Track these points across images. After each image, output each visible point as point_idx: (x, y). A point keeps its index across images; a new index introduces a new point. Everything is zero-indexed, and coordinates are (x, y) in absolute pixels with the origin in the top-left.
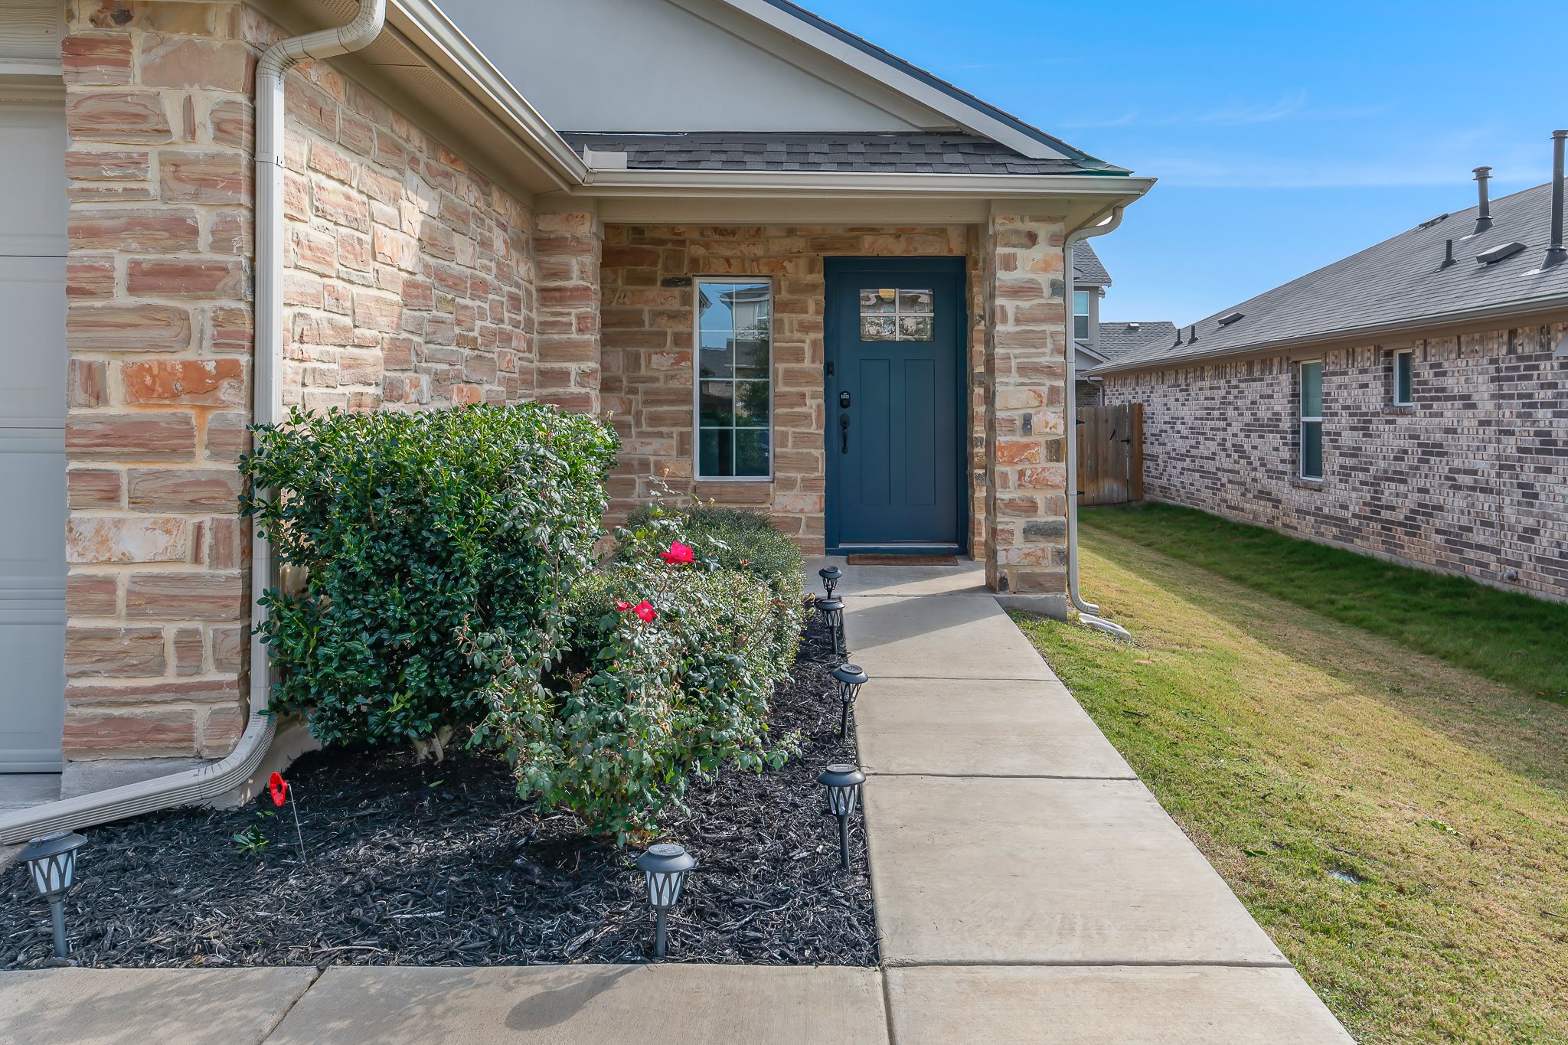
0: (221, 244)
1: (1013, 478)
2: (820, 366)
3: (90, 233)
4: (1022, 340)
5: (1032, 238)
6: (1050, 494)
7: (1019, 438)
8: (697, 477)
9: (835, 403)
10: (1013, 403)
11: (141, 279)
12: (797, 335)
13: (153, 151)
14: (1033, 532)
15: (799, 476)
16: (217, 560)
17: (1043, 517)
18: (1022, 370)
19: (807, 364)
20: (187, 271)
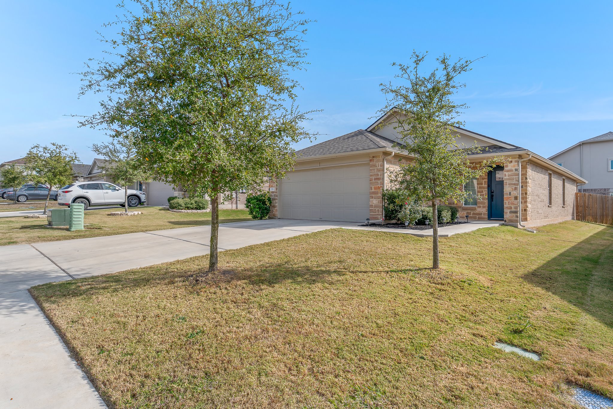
0: (381, 176)
1: (507, 203)
2: (486, 186)
3: (371, 176)
4: (509, 179)
5: (511, 162)
6: (515, 206)
7: (509, 196)
8: (464, 206)
9: (490, 192)
10: (507, 190)
11: (375, 179)
12: (481, 180)
13: (376, 168)
14: (511, 212)
15: (482, 205)
16: (380, 203)
17: (513, 210)
18: (509, 184)
19: (483, 185)
20: (378, 178)
